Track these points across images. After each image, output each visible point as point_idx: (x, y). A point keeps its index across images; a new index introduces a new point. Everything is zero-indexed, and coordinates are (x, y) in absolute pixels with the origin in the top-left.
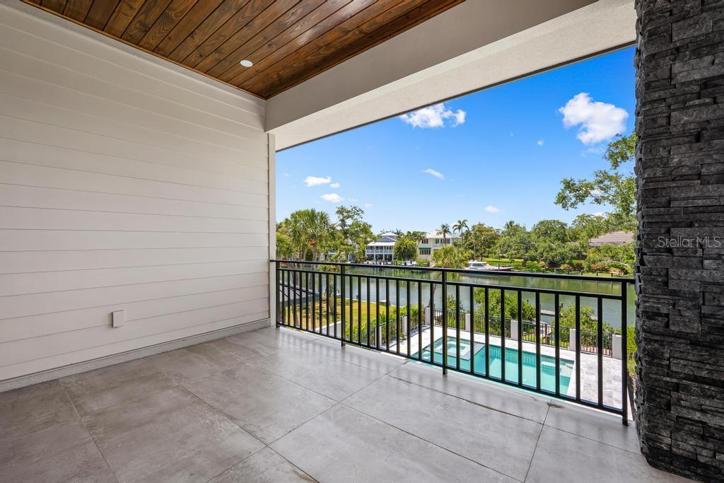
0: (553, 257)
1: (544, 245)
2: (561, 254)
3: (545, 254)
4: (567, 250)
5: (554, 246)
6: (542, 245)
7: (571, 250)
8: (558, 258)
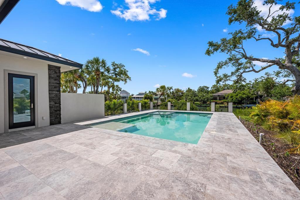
0: (204, 99)
1: (201, 94)
2: (207, 98)
3: (201, 98)
4: (209, 96)
5: (204, 95)
6: (200, 95)
7: (211, 96)
8: (206, 100)
